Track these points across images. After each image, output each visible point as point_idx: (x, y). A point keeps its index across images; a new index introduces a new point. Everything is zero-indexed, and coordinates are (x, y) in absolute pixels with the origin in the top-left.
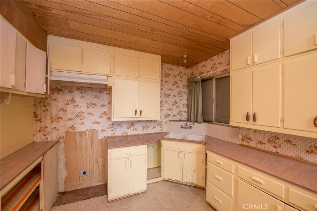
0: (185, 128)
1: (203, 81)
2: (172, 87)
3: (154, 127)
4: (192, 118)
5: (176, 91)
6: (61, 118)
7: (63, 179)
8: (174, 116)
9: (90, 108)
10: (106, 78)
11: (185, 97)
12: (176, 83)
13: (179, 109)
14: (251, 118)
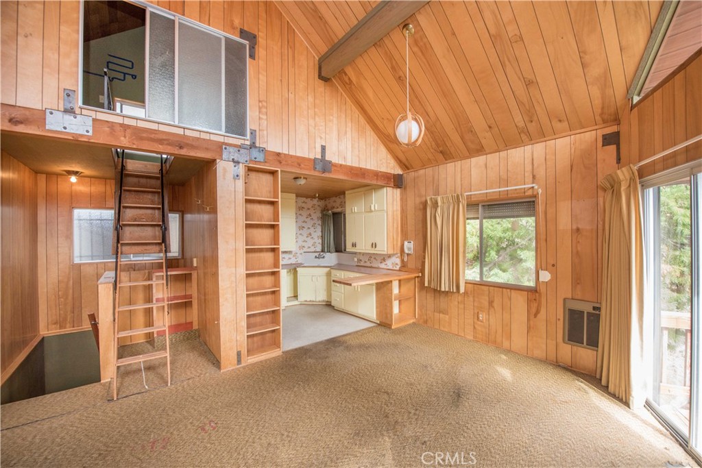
0: (318, 258)
1: (334, 214)
2: (306, 220)
3: (290, 258)
4: (326, 249)
5: (310, 223)
8: (309, 247)
11: (319, 229)
12: (310, 215)
13: (314, 241)
14: (354, 245)
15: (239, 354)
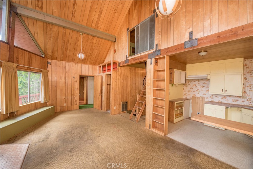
6: (191, 91)
7: (191, 113)
9: (202, 88)
10: (207, 76)
15: (150, 125)
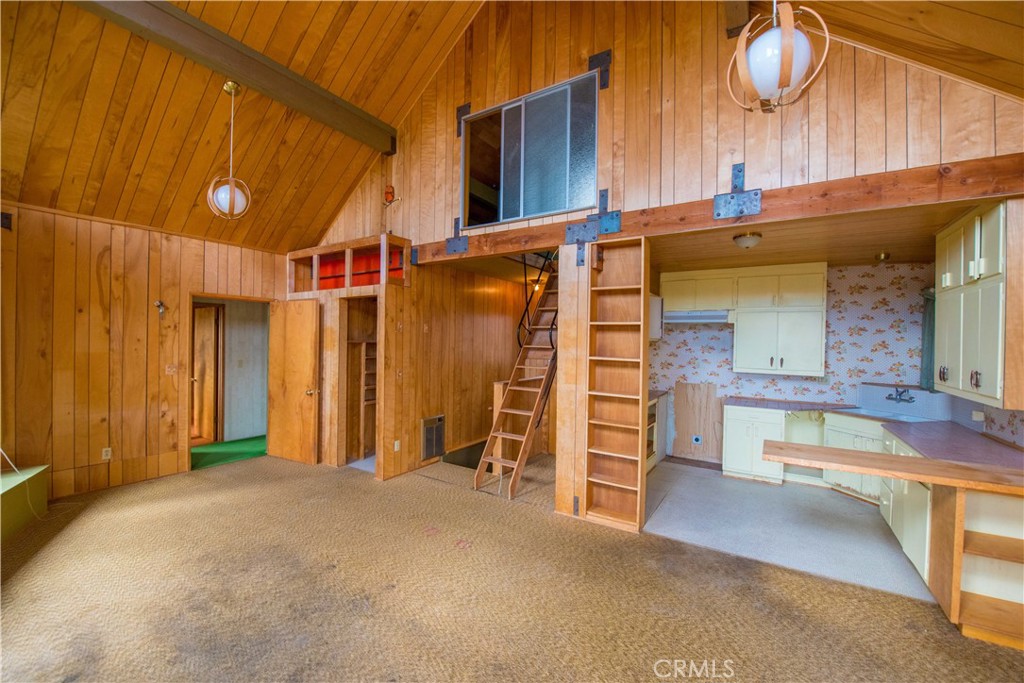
0: (896, 400)
5: (884, 320)
6: (670, 364)
7: (672, 440)
8: (879, 374)
9: (706, 353)
10: (726, 313)
12: (884, 302)
13: (895, 360)
14: (943, 376)
15: (576, 500)
